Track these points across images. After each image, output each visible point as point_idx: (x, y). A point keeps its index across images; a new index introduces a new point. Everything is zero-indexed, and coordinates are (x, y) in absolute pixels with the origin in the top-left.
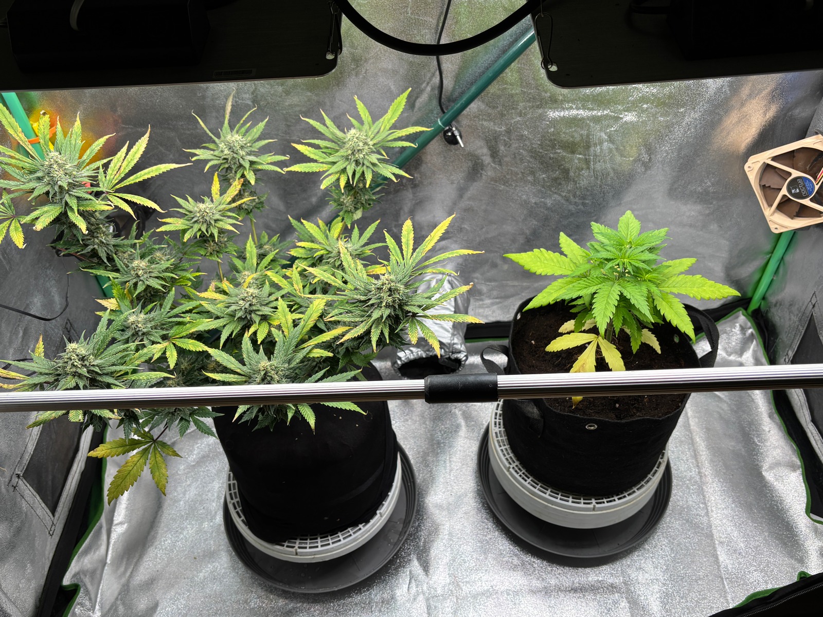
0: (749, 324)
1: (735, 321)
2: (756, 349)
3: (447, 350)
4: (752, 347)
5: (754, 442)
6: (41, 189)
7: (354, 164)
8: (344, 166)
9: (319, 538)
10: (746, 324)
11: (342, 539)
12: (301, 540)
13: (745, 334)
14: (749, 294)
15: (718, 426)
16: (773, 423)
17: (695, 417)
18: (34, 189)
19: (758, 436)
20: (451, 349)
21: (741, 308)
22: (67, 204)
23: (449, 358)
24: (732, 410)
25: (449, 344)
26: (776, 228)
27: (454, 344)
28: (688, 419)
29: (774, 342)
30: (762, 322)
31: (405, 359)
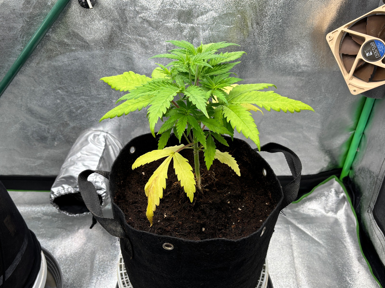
0: (341, 189)
1: (331, 186)
2: (347, 208)
4: (344, 207)
5: (346, 280)
10: (339, 189)
13: (338, 197)
14: (340, 165)
15: (317, 265)
16: (362, 266)
17: (299, 257)
19: (350, 276)
21: (335, 176)
24: (328, 253)
26: (355, 91)
28: (293, 259)
29: (360, 200)
30: (350, 186)
31: (58, 193)
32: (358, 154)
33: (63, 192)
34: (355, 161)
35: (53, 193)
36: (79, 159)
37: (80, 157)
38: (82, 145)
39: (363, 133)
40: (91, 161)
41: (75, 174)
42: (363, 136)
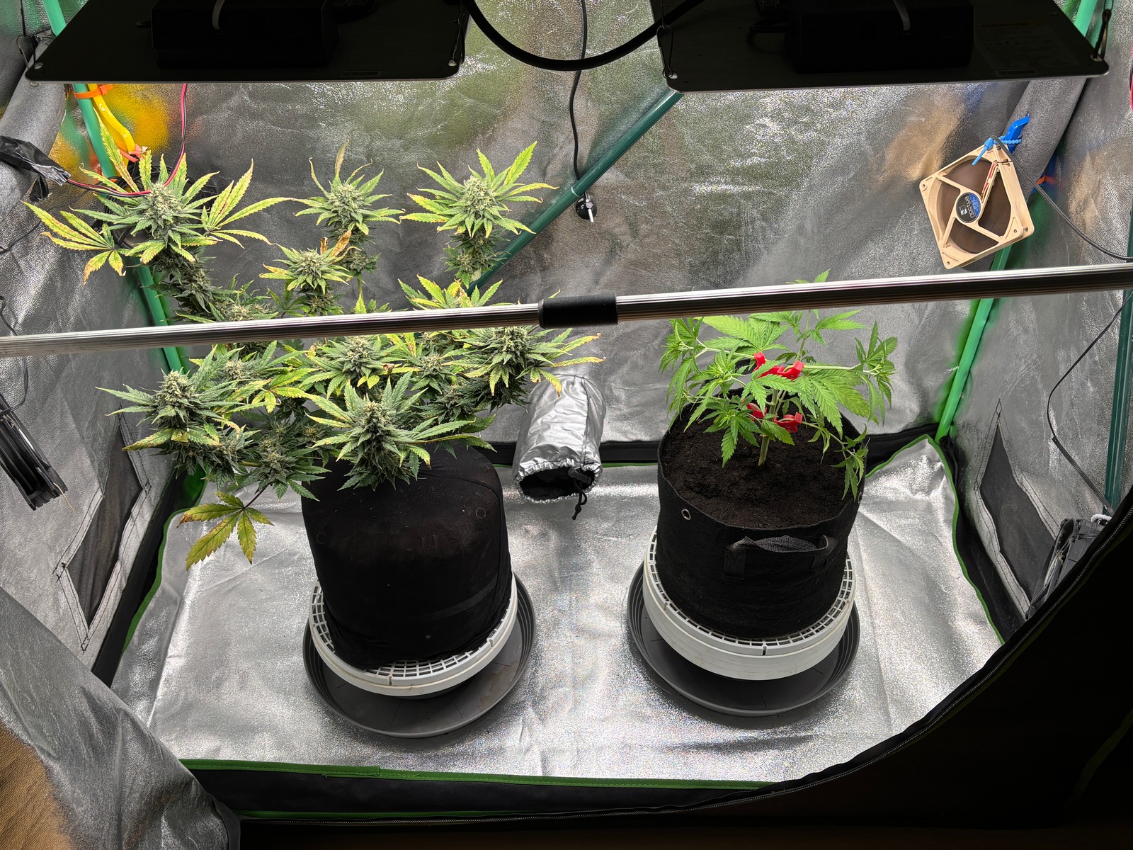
0: (938, 455)
2: (945, 486)
3: (579, 460)
4: (942, 484)
5: (940, 589)
6: (142, 224)
7: (473, 216)
8: (463, 218)
9: (418, 666)
10: (934, 456)
11: (445, 668)
12: (396, 667)
13: (933, 468)
14: (936, 418)
15: (897, 572)
18: (136, 223)
19: (945, 583)
20: (582, 459)
21: (928, 436)
22: (170, 239)
23: (580, 470)
25: (581, 453)
29: (964, 472)
30: (951, 452)
31: (530, 470)
32: (962, 402)
33: (537, 469)
34: (957, 414)
35: (523, 470)
39: (969, 371)
40: (574, 422)
42: (969, 378)
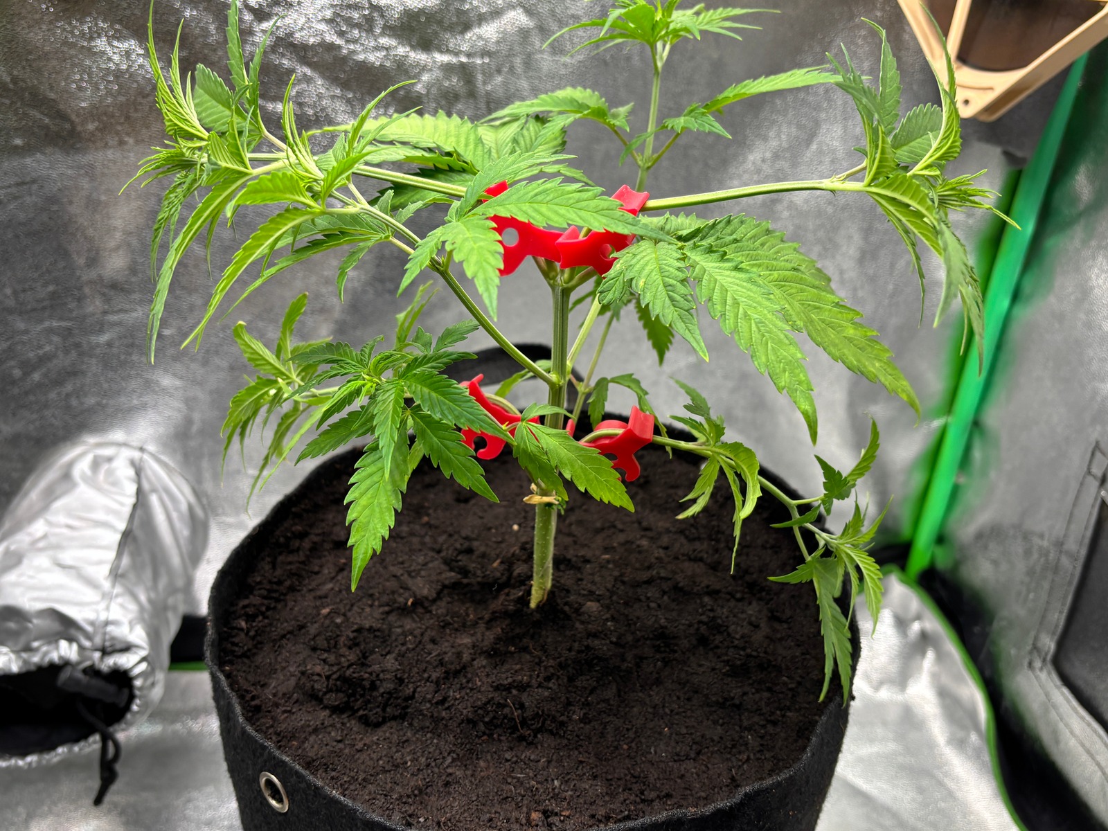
0: (915, 606)
1: (882, 602)
2: (936, 669)
3: (87, 644)
10: (905, 607)
13: (905, 634)
20: (98, 640)
21: (894, 566)
23: (92, 671)
27: (107, 623)
30: (945, 597)
34: (955, 515)
36: (41, 544)
37: (45, 537)
38: (50, 495)
39: (976, 421)
41: (26, 600)
42: (976, 433)
